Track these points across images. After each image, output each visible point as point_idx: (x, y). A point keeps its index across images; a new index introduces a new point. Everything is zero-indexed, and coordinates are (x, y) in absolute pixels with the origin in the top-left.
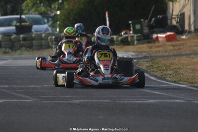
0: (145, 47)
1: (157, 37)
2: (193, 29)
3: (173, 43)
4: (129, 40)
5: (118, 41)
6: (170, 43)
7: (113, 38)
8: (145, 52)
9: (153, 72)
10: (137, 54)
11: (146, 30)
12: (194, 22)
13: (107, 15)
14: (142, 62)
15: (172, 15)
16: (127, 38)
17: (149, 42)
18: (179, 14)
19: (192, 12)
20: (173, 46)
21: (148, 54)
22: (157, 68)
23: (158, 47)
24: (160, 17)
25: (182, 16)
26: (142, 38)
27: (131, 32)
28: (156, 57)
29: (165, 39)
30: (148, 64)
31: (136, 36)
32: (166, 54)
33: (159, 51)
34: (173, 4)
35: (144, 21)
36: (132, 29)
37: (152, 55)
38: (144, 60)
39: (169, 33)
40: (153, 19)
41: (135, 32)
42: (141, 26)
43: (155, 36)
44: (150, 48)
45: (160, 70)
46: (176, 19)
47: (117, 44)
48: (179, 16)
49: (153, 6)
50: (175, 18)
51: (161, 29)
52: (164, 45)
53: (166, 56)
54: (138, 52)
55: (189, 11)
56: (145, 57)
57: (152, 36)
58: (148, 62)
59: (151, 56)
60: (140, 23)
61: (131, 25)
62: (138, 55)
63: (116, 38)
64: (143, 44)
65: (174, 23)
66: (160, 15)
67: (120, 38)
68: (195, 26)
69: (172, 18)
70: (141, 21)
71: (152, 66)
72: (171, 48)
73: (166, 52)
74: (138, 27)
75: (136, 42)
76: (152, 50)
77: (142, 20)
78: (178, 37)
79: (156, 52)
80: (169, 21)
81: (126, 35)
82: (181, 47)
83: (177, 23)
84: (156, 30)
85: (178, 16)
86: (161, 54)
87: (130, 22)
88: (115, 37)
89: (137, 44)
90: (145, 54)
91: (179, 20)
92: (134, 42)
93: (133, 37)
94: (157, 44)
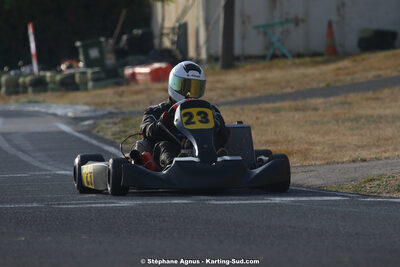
0: (109, 94)
1: (134, 75)
2: (204, 56)
4: (77, 78)
5: (54, 82)
6: (159, 85)
7: (44, 77)
8: (111, 104)
10: (93, 107)
11: (110, 60)
12: (208, 40)
13: (30, 31)
14: (104, 126)
15: (162, 27)
16: (72, 76)
17: (118, 84)
18: (177, 25)
19: (201, 21)
21: (117, 108)
23: (137, 93)
24: (137, 32)
25: (182, 30)
26: (103, 75)
27: (81, 64)
28: (132, 113)
29: (149, 78)
30: (116, 129)
31: (89, 71)
33: (138, 102)
34: (163, 7)
35: (107, 41)
36: (81, 57)
37: (124, 110)
38: (107, 120)
39: (157, 65)
40: (125, 37)
41: (89, 63)
42: (101, 52)
43: (128, 71)
44: (121, 95)
46: (171, 36)
47: (53, 90)
48: (177, 30)
49: (124, 12)
50: (168, 34)
51: (142, 58)
52: (148, 89)
54: (97, 104)
55: (195, 20)
56: (111, 115)
57: (123, 71)
58: (115, 124)
59: (123, 113)
60: (99, 45)
61: (81, 51)
62: (95, 110)
63: (51, 77)
64: (105, 87)
65: (167, 43)
66: (138, 28)
67: (58, 77)
68: (208, 50)
69: (162, 35)
70: (100, 42)
71: (125, 132)
72: (162, 95)
73: (151, 103)
74: (94, 53)
75: (90, 84)
76: (124, 99)
77: (102, 39)
79: (133, 103)
80: (156, 41)
81: (72, 71)
83: (173, 43)
84: (130, 58)
85: (173, 29)
87: (78, 44)
88: (48, 74)
89: (94, 88)
90: (109, 109)
91: (176, 38)
92: (86, 84)
93: (84, 74)
94: (134, 87)
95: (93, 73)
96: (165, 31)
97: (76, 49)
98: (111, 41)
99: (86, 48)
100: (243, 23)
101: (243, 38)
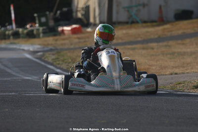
0: (50, 40)
1: (63, 31)
2: (98, 21)
3: (79, 36)
4: (35, 32)
5: (23, 33)
6: (75, 36)
7: (18, 31)
8: (51, 44)
9: (59, 64)
10: (42, 46)
11: (51, 23)
12: (100, 14)
13: (12, 8)
14: (48, 55)
15: (77, 7)
16: (32, 31)
17: (55, 35)
18: (84, 6)
20: (79, 38)
21: (54, 47)
22: (63, 61)
23: (64, 39)
24: (65, 9)
26: (47, 31)
27: (37, 25)
28: (62, 50)
29: (70, 32)
30: (54, 57)
31: (41, 29)
32: (72, 47)
33: (65, 44)
35: (50, 14)
36: (37, 21)
38: (49, 53)
39: (74, 26)
40: (59, 12)
41: (41, 25)
42: (47, 19)
43: (60, 29)
44: (56, 40)
45: (66, 63)
47: (23, 37)
48: (85, 9)
50: (80, 11)
51: (67, 22)
52: (70, 38)
53: (72, 49)
54: (45, 45)
56: (51, 50)
57: (58, 28)
58: (53, 54)
59: (57, 49)
60: (46, 16)
61: (37, 18)
62: (44, 48)
63: (22, 31)
64: (49, 36)
65: (79, 15)
66: (66, 7)
67: (25, 31)
68: (100, 19)
69: (77, 11)
70: (46, 14)
71: (58, 58)
72: (77, 40)
73: (71, 44)
74: (43, 20)
75: (41, 35)
76: (58, 42)
77: (48, 13)
78: (83, 29)
79: (62, 44)
80: (74, 14)
81: (32, 28)
82: (87, 40)
83: (82, 15)
84: (61, 23)
85: (83, 8)
86: (66, 47)
87: (36, 15)
88: (20, 30)
89: (43, 37)
90: (50, 47)
91: (84, 13)
92: (39, 35)
93: (38, 30)
94: (62, 37)
95: (43, 29)
96: (79, 9)
97: (35, 17)
98: (52, 14)
99: (39, 17)
100: (118, 6)
101: (117, 13)
